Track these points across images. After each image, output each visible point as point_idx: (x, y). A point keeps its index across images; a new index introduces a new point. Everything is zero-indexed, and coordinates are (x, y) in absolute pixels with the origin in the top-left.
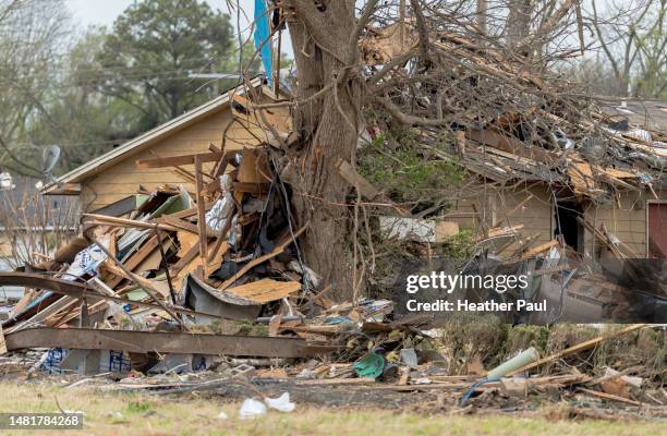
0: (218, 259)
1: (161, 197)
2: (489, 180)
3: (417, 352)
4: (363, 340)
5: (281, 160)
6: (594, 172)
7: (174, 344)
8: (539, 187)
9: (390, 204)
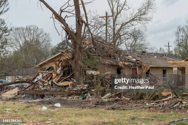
0: (59, 78)
1: (50, 68)
2: (105, 64)
3: (90, 94)
4: (81, 92)
5: (69, 61)
6: (123, 63)
7: (47, 93)
8: (113, 65)
9: (88, 68)
